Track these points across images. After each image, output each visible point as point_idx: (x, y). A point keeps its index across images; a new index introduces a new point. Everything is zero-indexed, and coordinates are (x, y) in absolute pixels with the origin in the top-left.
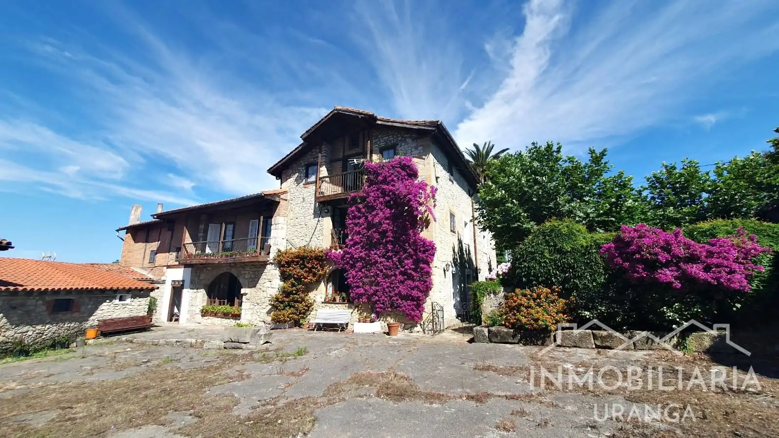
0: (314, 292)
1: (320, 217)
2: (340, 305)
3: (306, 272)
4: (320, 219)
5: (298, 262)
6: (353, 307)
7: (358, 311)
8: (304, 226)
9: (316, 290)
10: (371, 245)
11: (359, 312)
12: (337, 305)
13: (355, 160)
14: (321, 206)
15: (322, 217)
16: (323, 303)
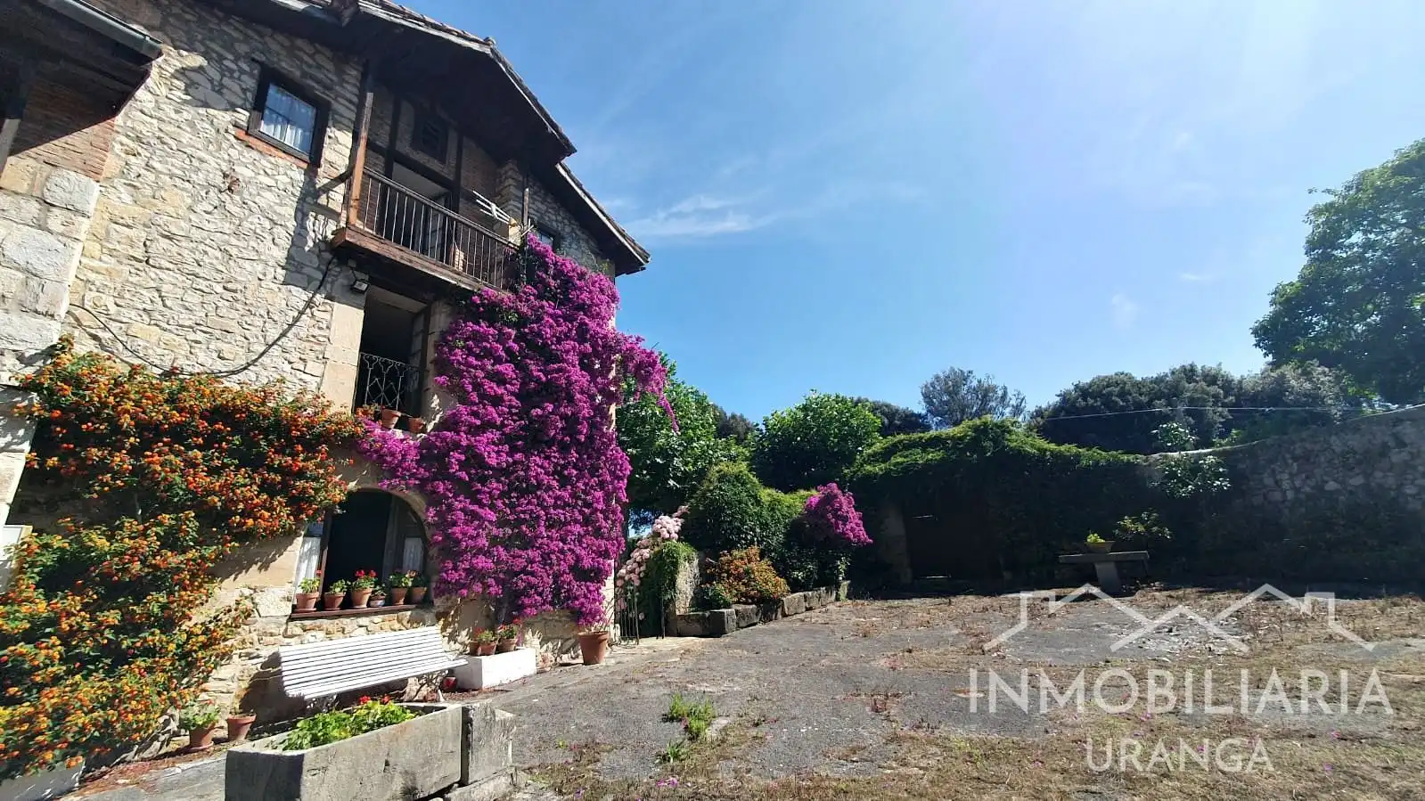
0: (253, 576)
1: (317, 290)
2: (377, 619)
3: (265, 487)
4: (319, 298)
5: (211, 441)
6: (429, 616)
7: (444, 629)
8: (219, 289)
9: (265, 566)
10: (532, 438)
11: (449, 630)
12: (364, 621)
13: (494, 207)
14: (327, 256)
15: (330, 297)
16: (291, 619)
